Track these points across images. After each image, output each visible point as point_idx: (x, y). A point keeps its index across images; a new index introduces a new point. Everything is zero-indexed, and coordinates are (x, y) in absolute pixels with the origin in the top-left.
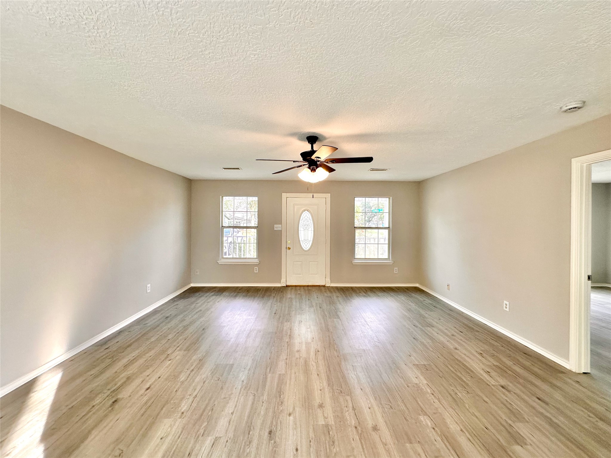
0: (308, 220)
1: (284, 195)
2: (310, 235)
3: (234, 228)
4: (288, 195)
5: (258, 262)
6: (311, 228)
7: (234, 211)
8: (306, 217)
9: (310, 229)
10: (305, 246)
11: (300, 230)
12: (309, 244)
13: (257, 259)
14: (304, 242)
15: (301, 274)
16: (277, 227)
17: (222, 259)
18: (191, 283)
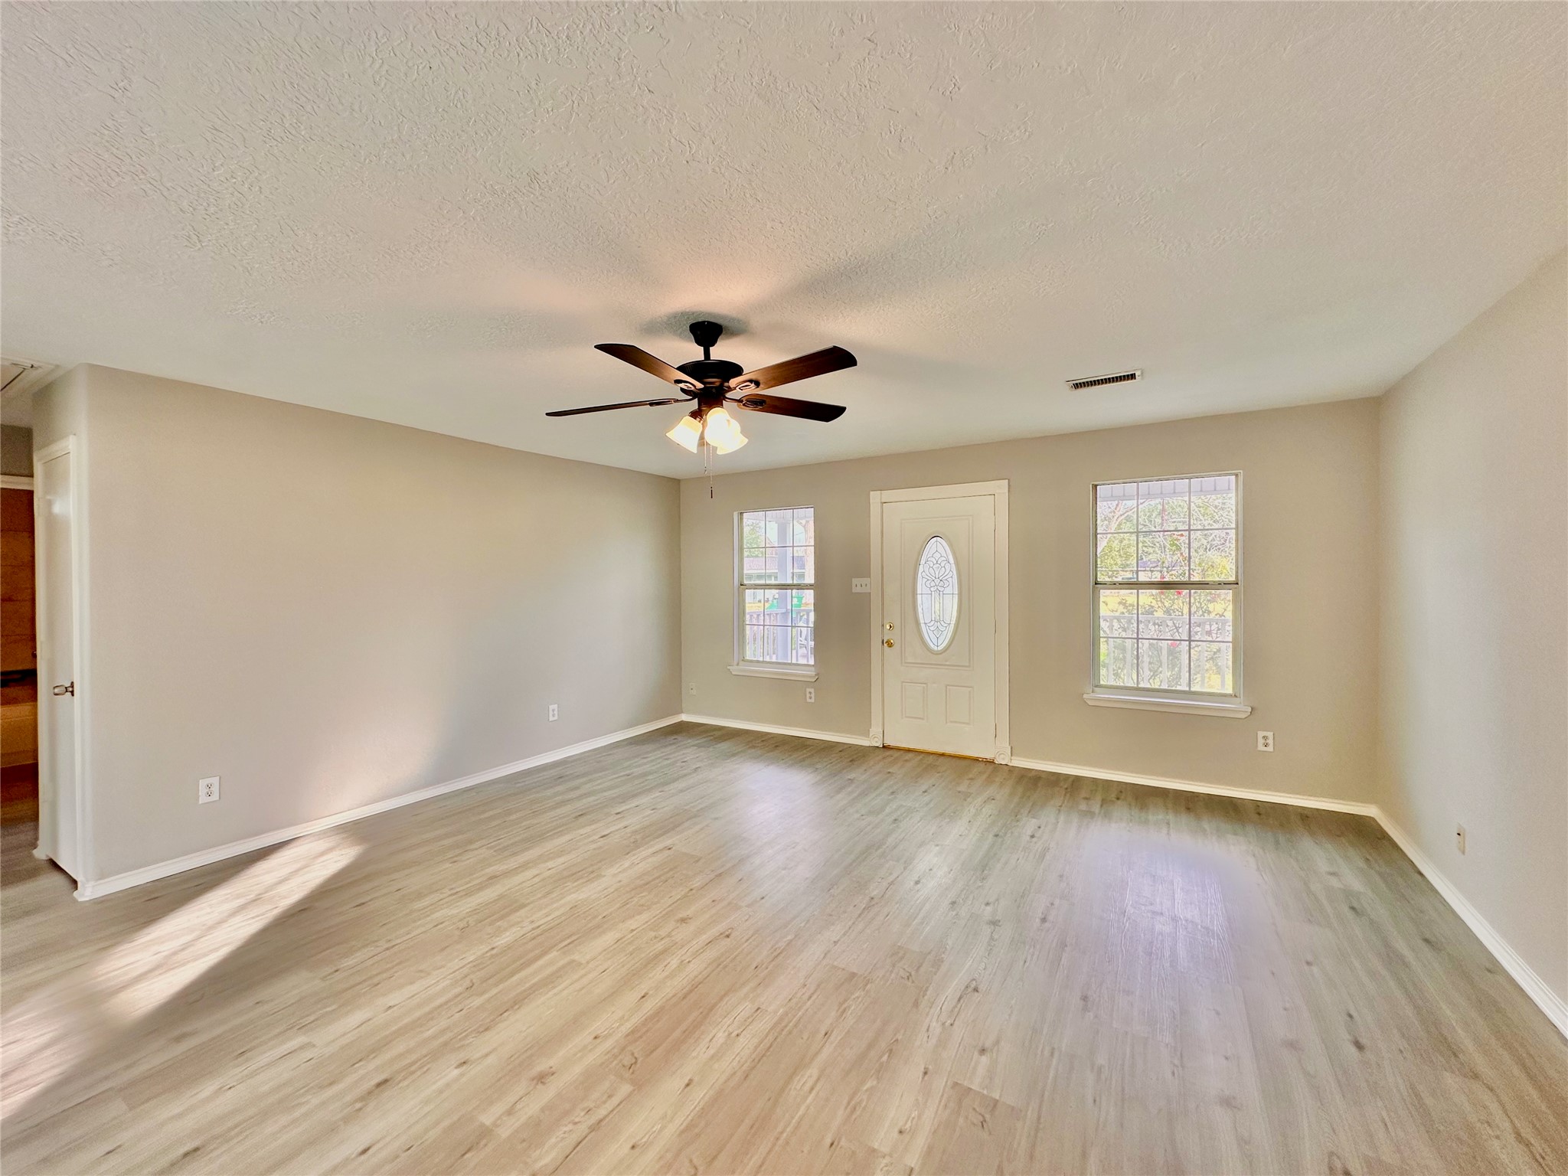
0: (943, 565)
1: (875, 497)
2: (950, 607)
3: (764, 589)
4: (887, 495)
5: (811, 677)
6: (952, 586)
7: (765, 548)
8: (937, 555)
9: (948, 590)
10: (934, 640)
11: (919, 591)
12: (945, 633)
13: (813, 668)
14: (932, 628)
15: (923, 719)
16: (858, 585)
17: (741, 663)
18: (682, 712)
